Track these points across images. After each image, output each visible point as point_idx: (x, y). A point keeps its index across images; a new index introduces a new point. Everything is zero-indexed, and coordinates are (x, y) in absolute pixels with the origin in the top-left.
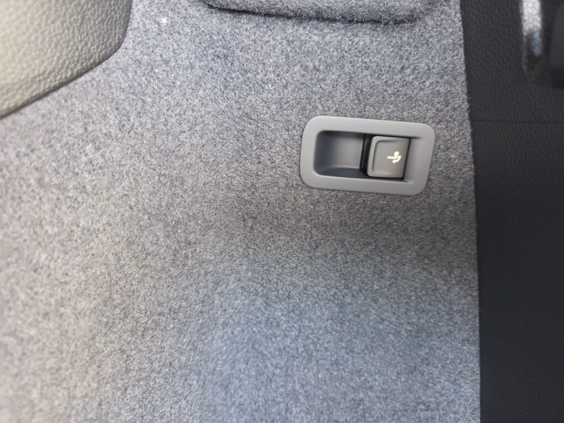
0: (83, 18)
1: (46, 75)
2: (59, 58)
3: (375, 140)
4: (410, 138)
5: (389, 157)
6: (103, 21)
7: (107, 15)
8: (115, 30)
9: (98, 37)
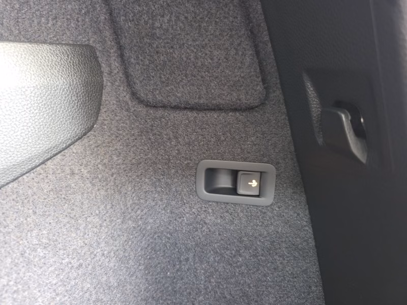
0: (73, 117)
1: (52, 148)
2: (59, 139)
3: (240, 173)
4: (261, 172)
5: (249, 183)
6: (84, 116)
7: (86, 113)
8: (91, 119)
9: (81, 125)
